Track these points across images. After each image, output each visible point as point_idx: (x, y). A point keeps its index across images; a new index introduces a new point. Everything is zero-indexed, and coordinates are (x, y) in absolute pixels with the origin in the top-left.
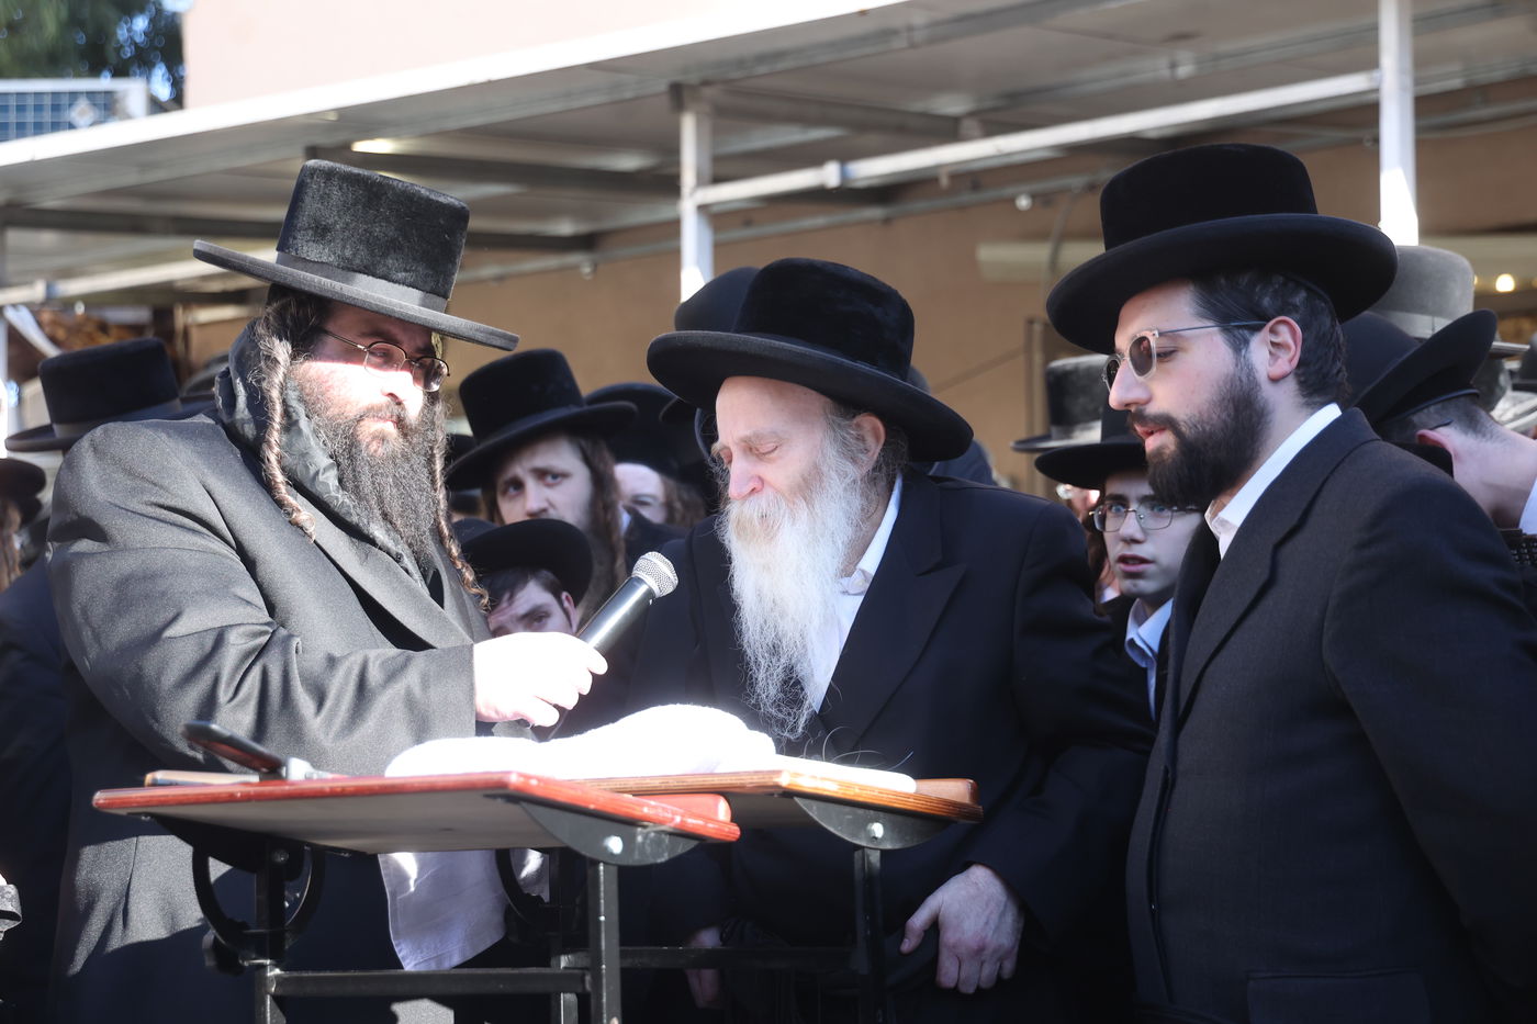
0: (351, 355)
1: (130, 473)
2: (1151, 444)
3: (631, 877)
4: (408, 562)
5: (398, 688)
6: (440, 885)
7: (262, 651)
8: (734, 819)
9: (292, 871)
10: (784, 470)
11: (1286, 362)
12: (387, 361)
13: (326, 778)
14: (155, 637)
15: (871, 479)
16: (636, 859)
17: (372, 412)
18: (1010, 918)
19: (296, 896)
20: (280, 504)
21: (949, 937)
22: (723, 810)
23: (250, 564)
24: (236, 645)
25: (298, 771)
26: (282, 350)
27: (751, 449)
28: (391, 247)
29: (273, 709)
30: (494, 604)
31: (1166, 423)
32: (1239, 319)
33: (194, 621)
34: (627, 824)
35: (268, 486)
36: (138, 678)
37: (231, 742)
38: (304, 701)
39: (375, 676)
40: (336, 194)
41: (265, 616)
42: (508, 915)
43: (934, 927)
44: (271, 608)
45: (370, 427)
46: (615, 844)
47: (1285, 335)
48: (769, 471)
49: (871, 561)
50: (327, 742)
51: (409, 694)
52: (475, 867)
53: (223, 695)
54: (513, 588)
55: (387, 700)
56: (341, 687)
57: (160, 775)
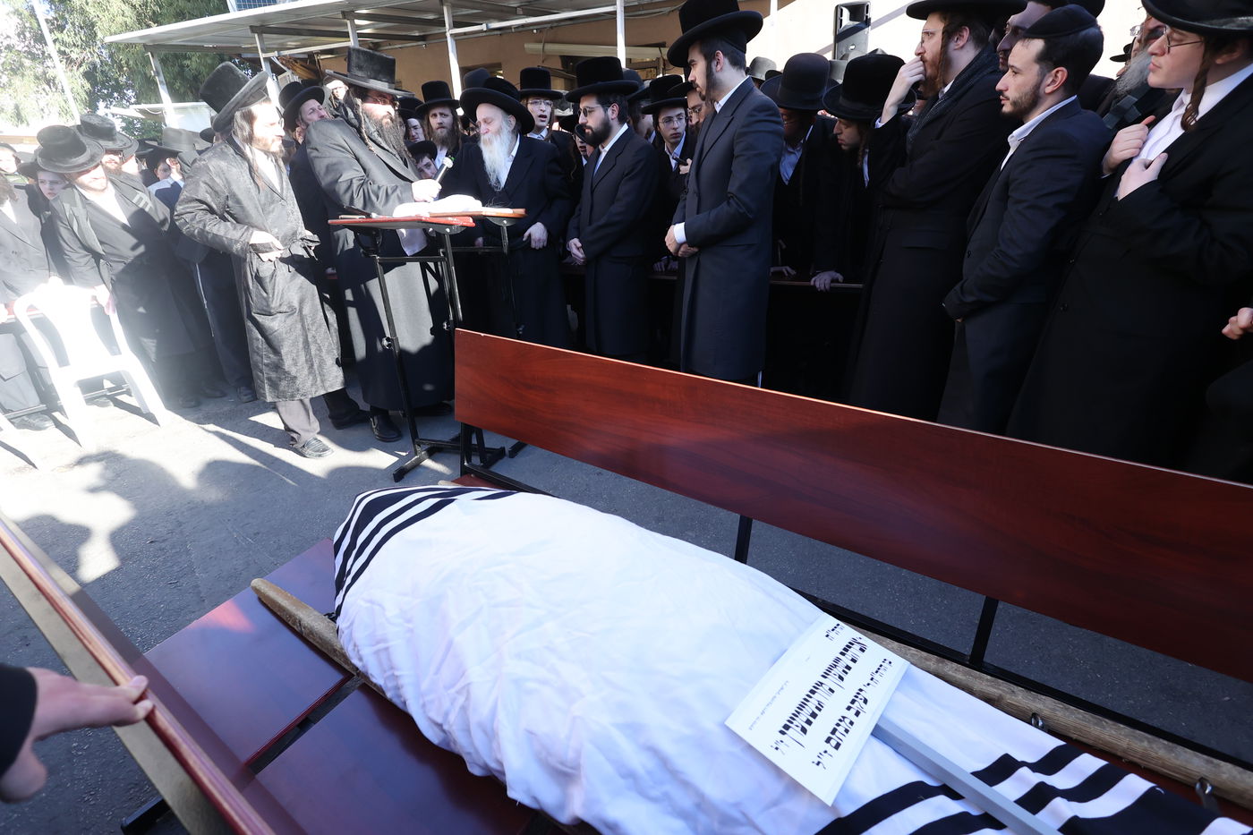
0: (376, 102)
1: (324, 135)
2: (587, 131)
3: (452, 237)
4: (397, 156)
5: (395, 194)
6: (411, 235)
7: (362, 185)
8: (474, 222)
9: (377, 235)
10: (493, 127)
11: (615, 116)
12: (385, 103)
13: (381, 217)
14: (336, 181)
15: (513, 131)
16: (453, 233)
17: (385, 117)
18: (546, 232)
19: (379, 241)
20: (366, 144)
21: (533, 237)
22: (471, 220)
23: (358, 159)
24: (356, 184)
25: (374, 215)
26: (359, 101)
27: (485, 121)
28: (379, 72)
29: (367, 200)
30: (418, 162)
31: (590, 128)
32: (605, 104)
33: (345, 177)
34: (450, 225)
35: (363, 139)
36: (334, 190)
37: (357, 210)
38: (374, 198)
39: (390, 191)
40: (361, 56)
41: (364, 174)
42: (427, 241)
43: (530, 235)
44: (365, 170)
45: (385, 121)
46: (448, 230)
47: (615, 108)
48: (490, 128)
49: (514, 153)
50: (381, 208)
51: (398, 195)
52: (419, 231)
53: (355, 196)
54: (422, 158)
55: (393, 197)
56: (382, 194)
57: (342, 216)
